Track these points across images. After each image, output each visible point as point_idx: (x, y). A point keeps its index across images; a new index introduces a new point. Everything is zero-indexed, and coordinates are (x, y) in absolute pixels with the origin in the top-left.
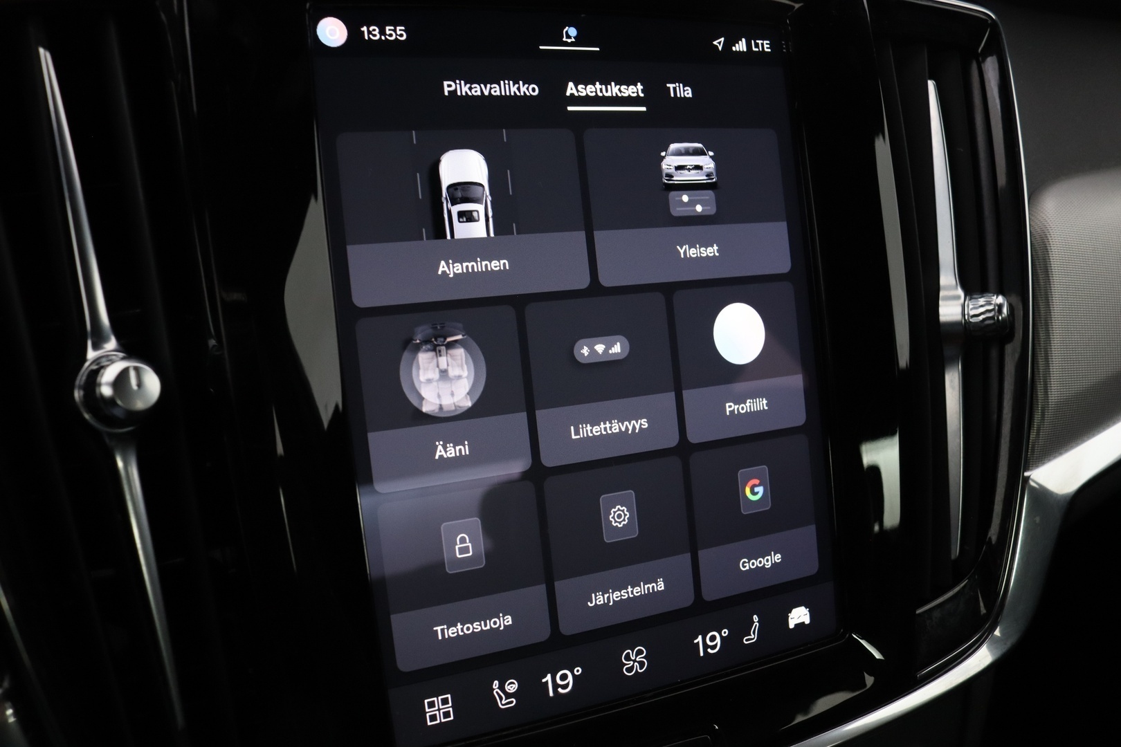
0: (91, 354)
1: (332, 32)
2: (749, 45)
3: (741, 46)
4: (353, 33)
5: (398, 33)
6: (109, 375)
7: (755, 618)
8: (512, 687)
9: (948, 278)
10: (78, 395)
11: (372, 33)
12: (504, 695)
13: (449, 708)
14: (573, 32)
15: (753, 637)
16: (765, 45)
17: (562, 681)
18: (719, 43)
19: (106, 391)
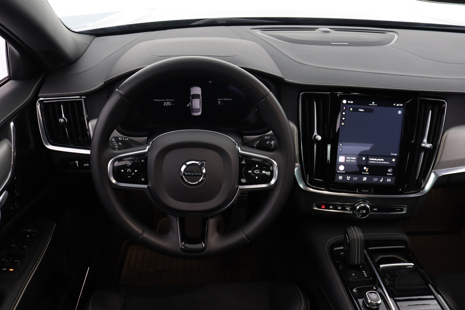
0: (314, 134)
1: (345, 102)
2: (399, 105)
3: (398, 105)
4: (347, 102)
5: (352, 102)
6: (317, 136)
7: (382, 178)
8: (349, 177)
9: (425, 140)
10: (313, 137)
11: (349, 102)
12: (348, 178)
13: (342, 178)
14: (374, 103)
15: (381, 181)
16: (402, 105)
17: (355, 179)
18: (394, 105)
19: (316, 138)
